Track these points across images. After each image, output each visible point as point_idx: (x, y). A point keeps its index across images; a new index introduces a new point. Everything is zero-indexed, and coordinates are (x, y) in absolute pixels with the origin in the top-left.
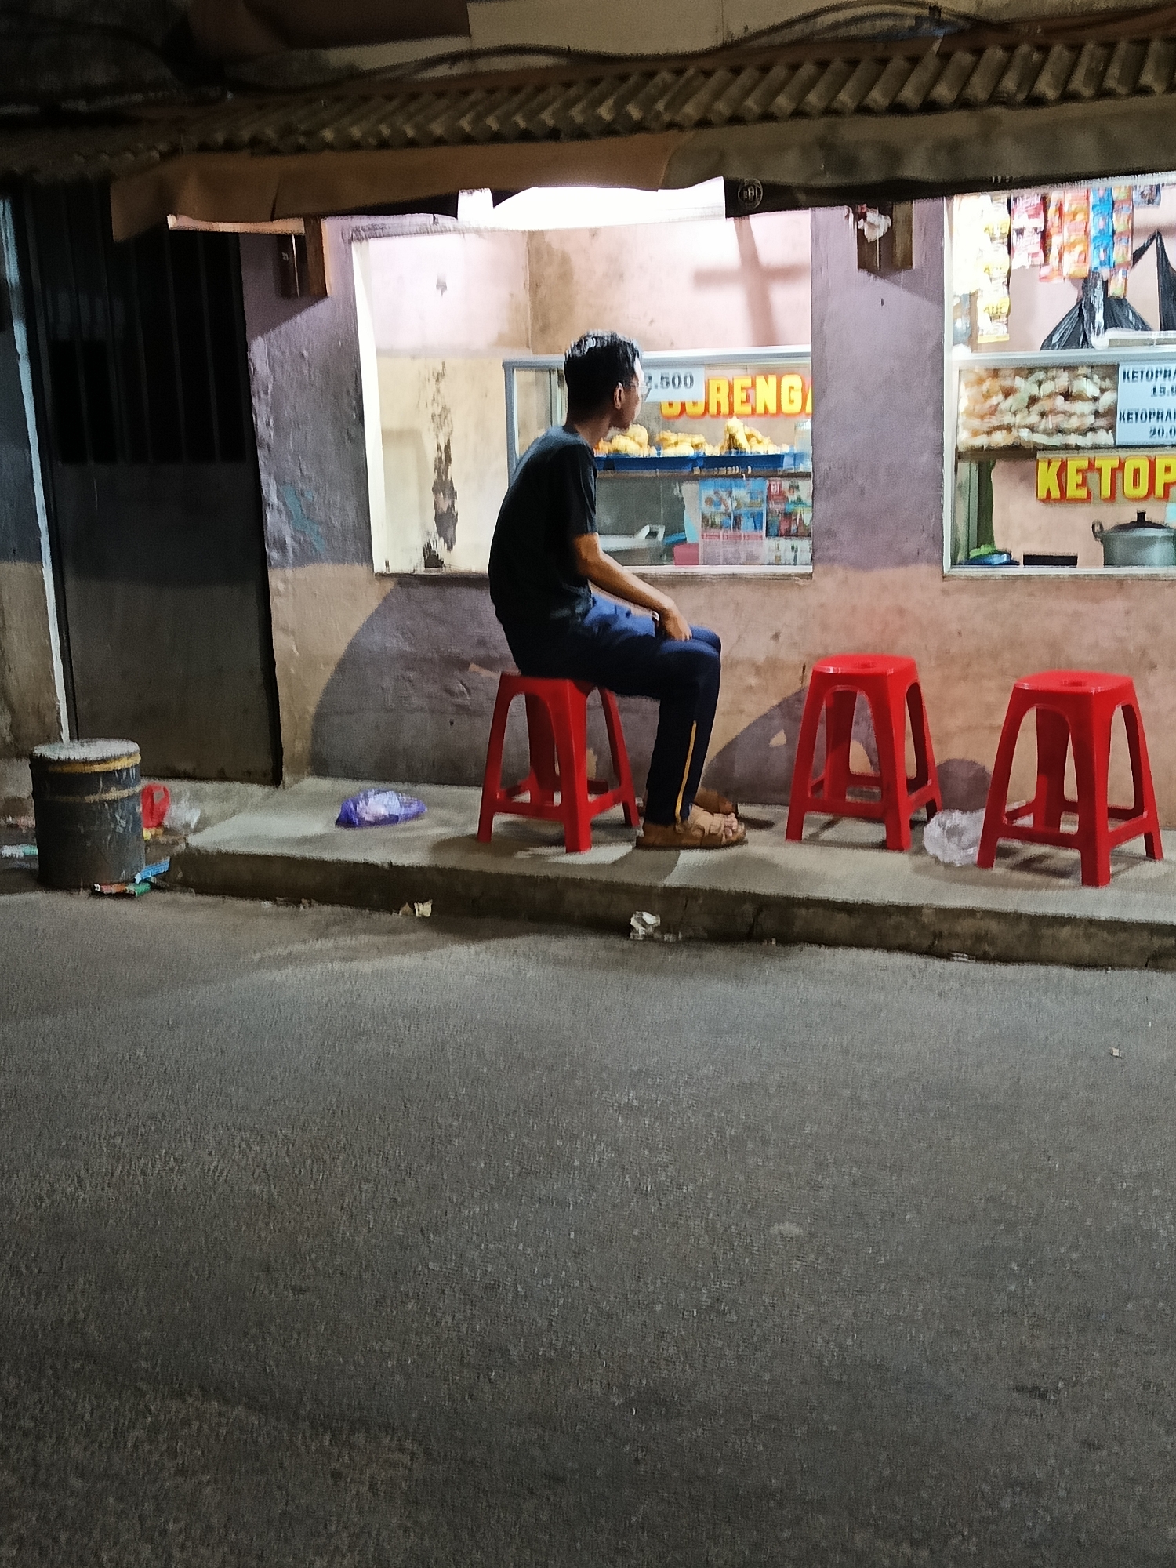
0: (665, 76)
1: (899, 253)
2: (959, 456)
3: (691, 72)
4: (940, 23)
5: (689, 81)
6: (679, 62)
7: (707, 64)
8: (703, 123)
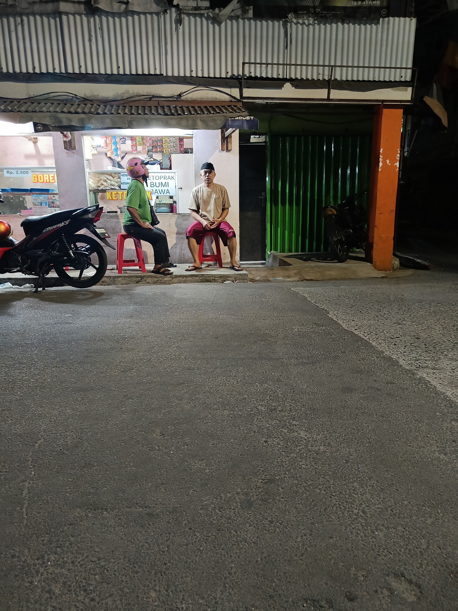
0: (15, 102)
1: (73, 146)
2: (90, 191)
3: (22, 102)
4: (77, 98)
5: (22, 104)
6: (19, 100)
7: (25, 101)
8: (26, 111)
